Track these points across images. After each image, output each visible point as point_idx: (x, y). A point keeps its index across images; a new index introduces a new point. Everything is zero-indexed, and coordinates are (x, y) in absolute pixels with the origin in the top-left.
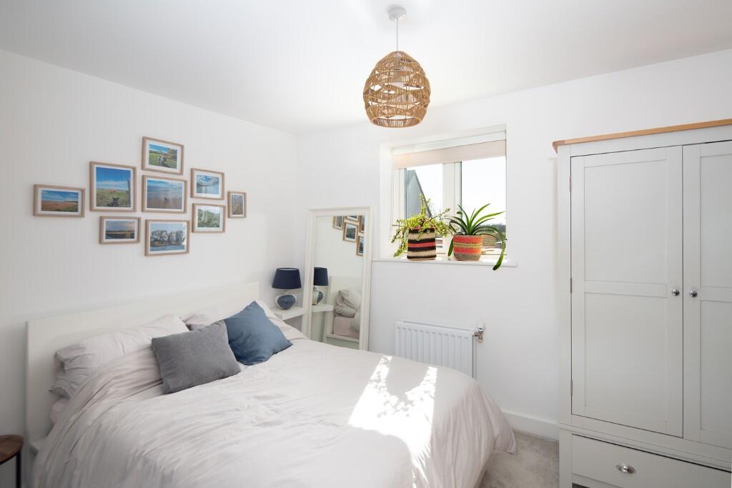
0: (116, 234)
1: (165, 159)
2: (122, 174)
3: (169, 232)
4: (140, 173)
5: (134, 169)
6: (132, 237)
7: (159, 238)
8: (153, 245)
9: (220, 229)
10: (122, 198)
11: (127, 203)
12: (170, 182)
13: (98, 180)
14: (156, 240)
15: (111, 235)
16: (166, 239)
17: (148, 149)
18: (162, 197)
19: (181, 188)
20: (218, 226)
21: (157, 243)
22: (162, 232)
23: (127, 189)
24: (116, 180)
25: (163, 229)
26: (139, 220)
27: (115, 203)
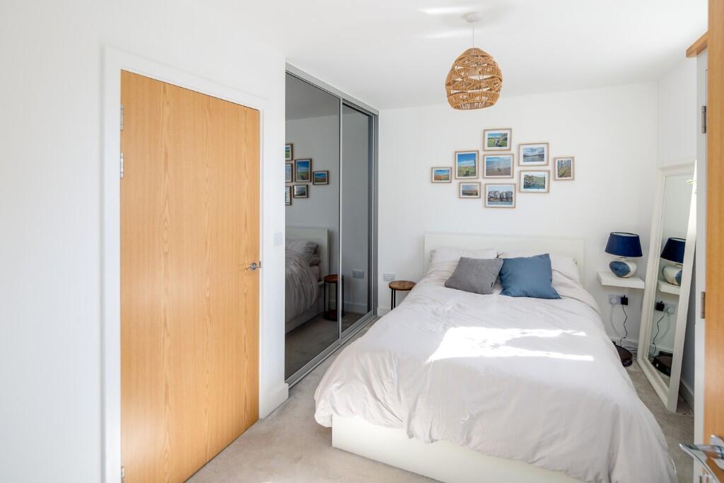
0: (469, 193)
1: (498, 142)
2: (471, 156)
3: (500, 192)
4: (481, 153)
5: (478, 151)
6: (477, 194)
7: (493, 196)
8: (489, 200)
9: (545, 190)
10: (471, 171)
11: (474, 174)
12: (501, 157)
13: (459, 161)
14: (492, 197)
15: (464, 193)
16: (499, 197)
17: (487, 137)
18: (496, 168)
19: (509, 160)
20: (544, 187)
21: (492, 199)
22: (496, 192)
23: (474, 165)
24: (468, 160)
25: (496, 190)
26: (480, 183)
27: (467, 174)
